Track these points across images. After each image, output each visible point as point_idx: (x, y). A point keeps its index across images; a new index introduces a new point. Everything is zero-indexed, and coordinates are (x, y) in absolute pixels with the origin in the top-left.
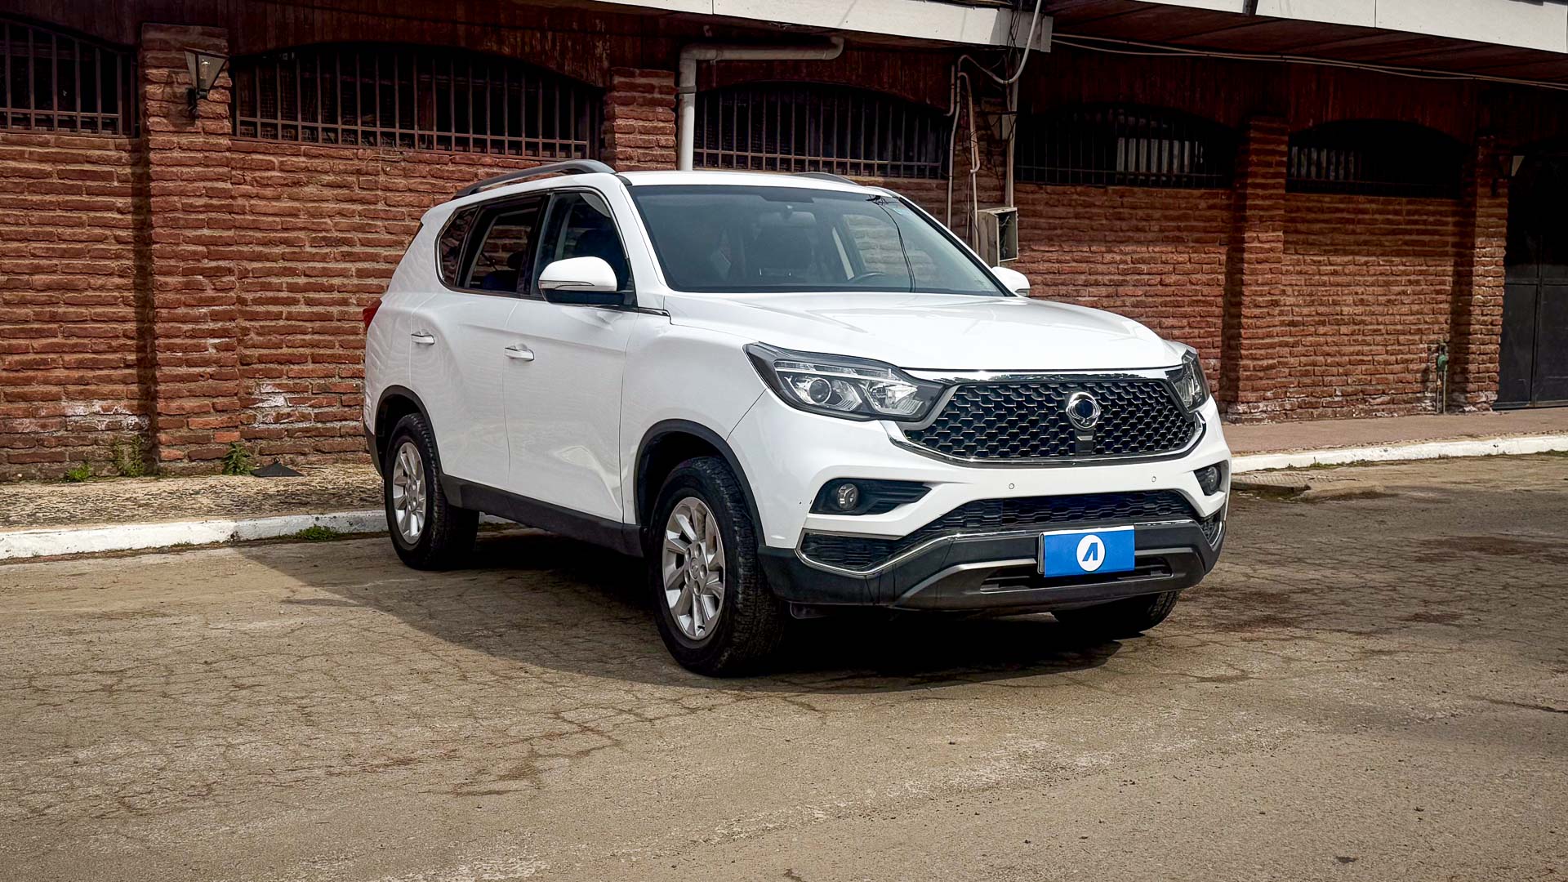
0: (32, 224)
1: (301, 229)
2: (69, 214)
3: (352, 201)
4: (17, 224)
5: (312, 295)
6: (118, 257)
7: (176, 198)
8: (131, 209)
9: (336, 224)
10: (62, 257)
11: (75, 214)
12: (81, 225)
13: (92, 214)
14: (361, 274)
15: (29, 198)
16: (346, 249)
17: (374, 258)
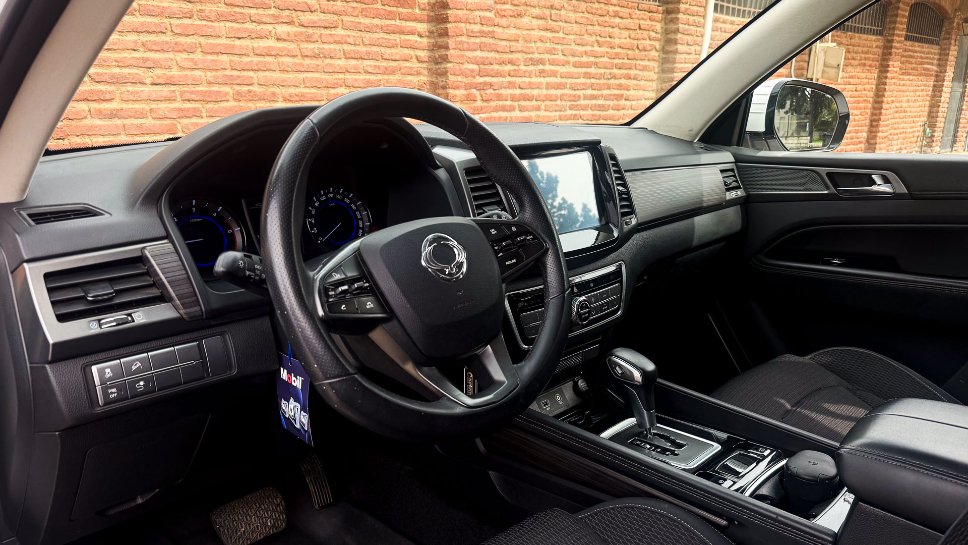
0: (365, 45)
1: (519, 52)
2: (388, 37)
3: (547, 30)
4: (355, 44)
5: (523, 103)
6: (419, 74)
7: (463, 25)
8: (427, 34)
9: (538, 48)
10: (384, 73)
11: (392, 37)
12: (395, 46)
13: (403, 37)
14: (549, 86)
15: (362, 21)
16: (541, 67)
17: (554, 74)
